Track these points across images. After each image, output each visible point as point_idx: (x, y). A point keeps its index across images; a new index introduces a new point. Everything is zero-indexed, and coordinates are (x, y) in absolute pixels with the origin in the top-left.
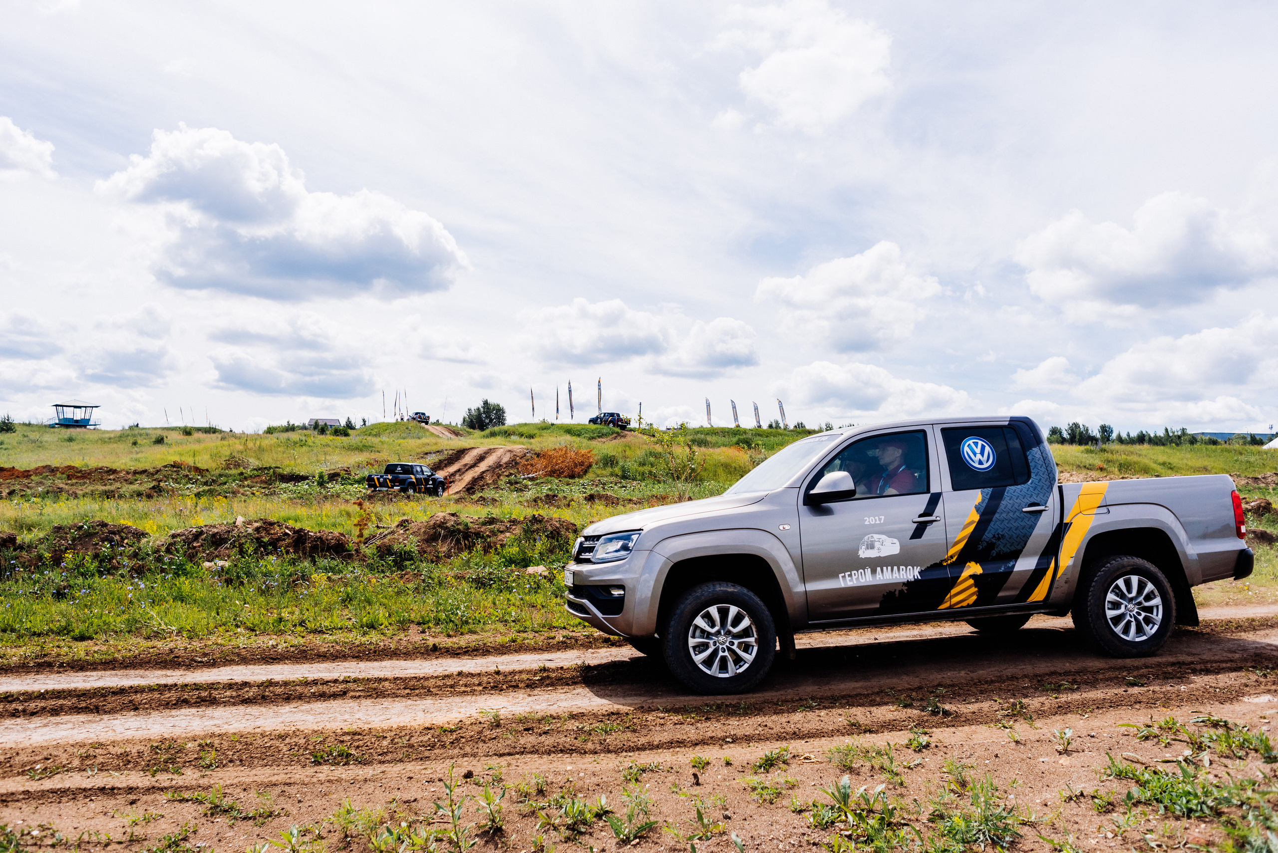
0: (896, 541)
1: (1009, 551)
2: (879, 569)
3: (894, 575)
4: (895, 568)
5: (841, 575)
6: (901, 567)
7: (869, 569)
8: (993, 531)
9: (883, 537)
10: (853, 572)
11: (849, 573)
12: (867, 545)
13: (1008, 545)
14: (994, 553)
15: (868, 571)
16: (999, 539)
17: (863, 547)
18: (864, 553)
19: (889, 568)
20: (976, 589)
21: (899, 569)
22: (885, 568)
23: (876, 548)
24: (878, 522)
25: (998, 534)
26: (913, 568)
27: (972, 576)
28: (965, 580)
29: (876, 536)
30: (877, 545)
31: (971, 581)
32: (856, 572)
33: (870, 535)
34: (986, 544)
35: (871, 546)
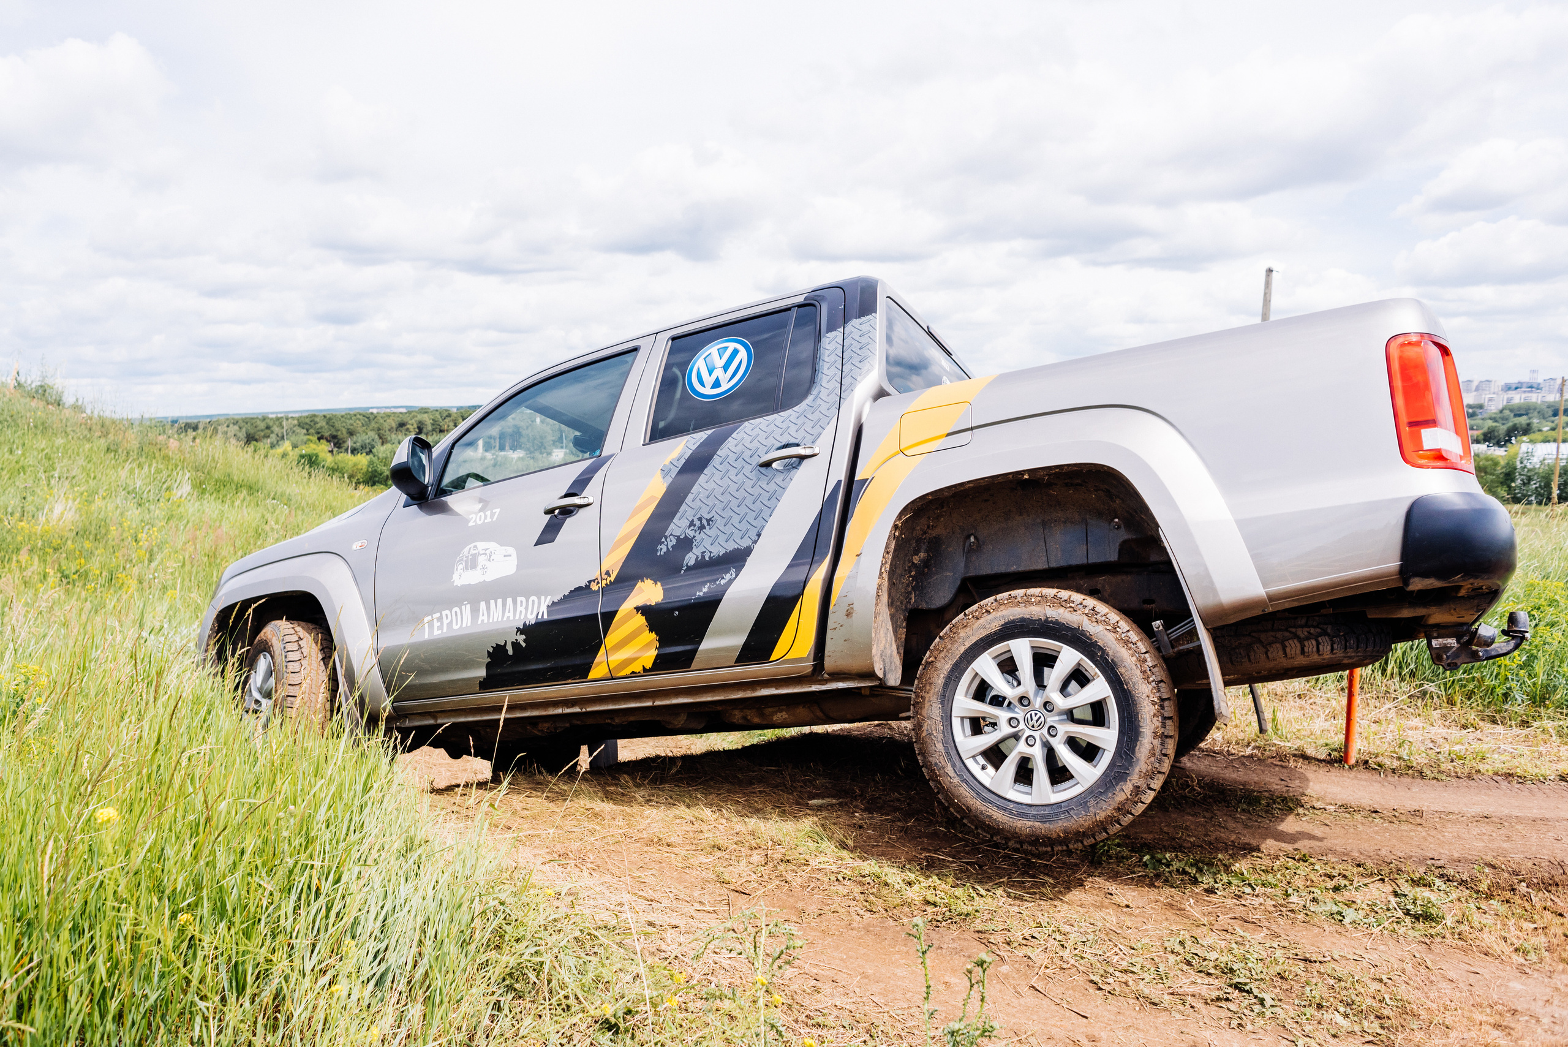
0: (511, 550)
1: (722, 552)
2: (483, 604)
3: (507, 614)
4: (509, 601)
5: (427, 619)
6: (519, 599)
7: (468, 606)
8: (690, 515)
9: (492, 546)
10: (444, 613)
11: (438, 615)
12: (466, 562)
13: (722, 539)
14: (690, 559)
15: (467, 609)
16: (702, 528)
17: (461, 566)
18: (462, 578)
19: (500, 601)
20: (653, 636)
21: (515, 603)
22: (492, 602)
23: (479, 567)
24: (489, 520)
25: (700, 519)
26: (539, 599)
27: (644, 610)
28: (628, 617)
29: (481, 545)
30: (482, 560)
31: (641, 620)
32: (447, 612)
33: (472, 545)
34: (674, 541)
35: (472, 564)
